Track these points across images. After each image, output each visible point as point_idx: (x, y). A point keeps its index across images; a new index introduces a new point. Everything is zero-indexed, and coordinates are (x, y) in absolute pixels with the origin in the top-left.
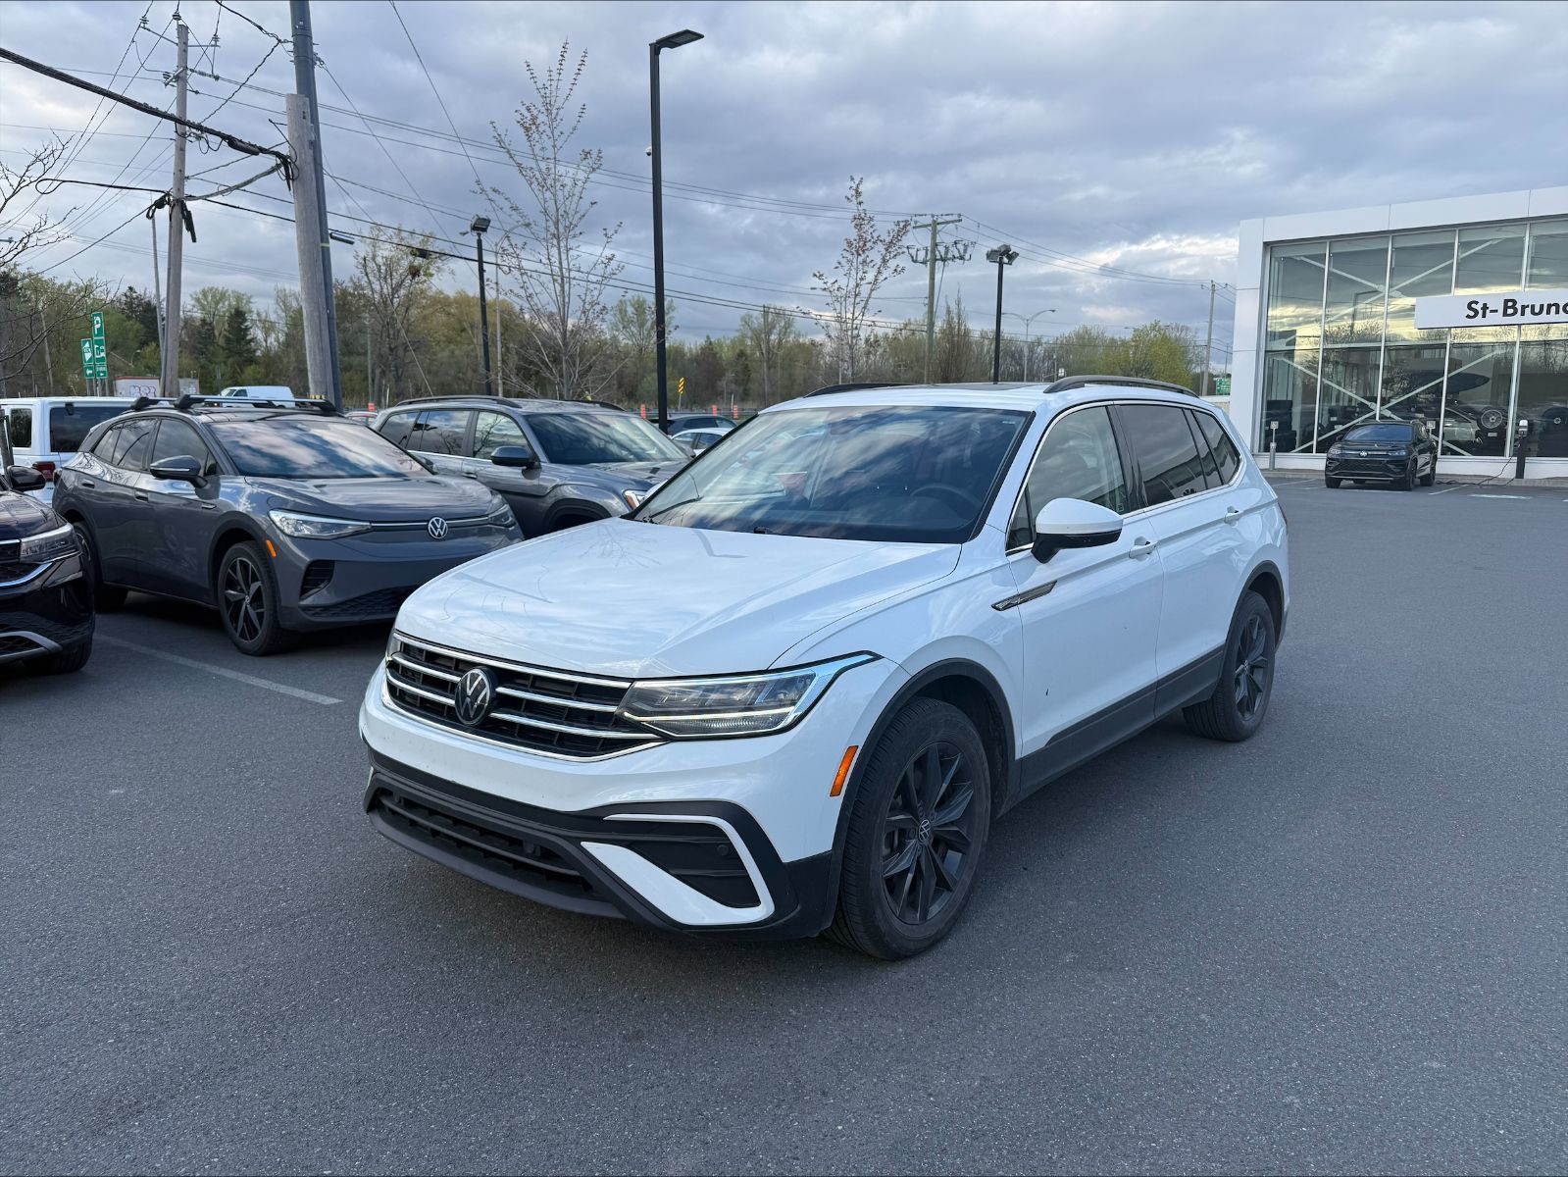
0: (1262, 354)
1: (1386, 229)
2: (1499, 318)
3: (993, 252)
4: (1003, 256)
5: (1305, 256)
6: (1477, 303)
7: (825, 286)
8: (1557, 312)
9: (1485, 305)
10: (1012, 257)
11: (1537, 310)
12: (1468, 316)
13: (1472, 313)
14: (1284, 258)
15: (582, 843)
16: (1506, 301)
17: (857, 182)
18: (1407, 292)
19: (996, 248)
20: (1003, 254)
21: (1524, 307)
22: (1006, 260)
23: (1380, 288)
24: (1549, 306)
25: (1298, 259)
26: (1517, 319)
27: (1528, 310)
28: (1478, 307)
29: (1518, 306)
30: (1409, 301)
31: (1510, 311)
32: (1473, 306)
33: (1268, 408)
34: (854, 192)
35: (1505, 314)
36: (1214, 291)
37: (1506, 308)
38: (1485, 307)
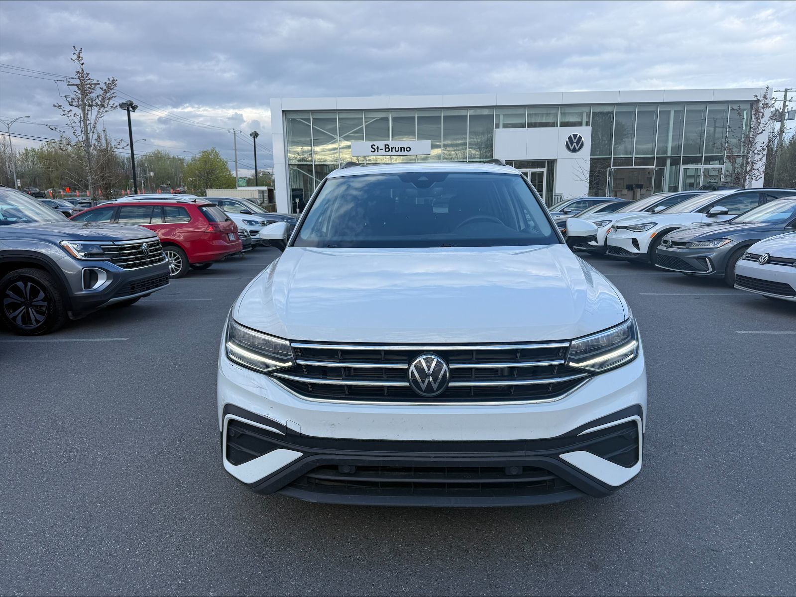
0: (287, 166)
1: (335, 109)
2: (382, 152)
3: (123, 104)
4: (129, 107)
5: (301, 119)
6: (374, 145)
7: (63, 113)
8: (404, 151)
9: (378, 146)
10: (134, 108)
11: (397, 150)
12: (372, 151)
13: (373, 150)
14: (292, 119)
15: (560, 456)
16: (385, 145)
17: (78, 51)
18: (347, 138)
19: (124, 102)
20: (129, 106)
21: (392, 148)
22: (131, 109)
23: (335, 136)
24: (401, 148)
25: (298, 120)
26: (390, 153)
27: (394, 149)
28: (375, 147)
29: (390, 148)
30: (348, 143)
31: (387, 150)
32: (373, 146)
33: (292, 191)
34: (76, 57)
35: (386, 151)
36: (235, 134)
37: (386, 148)
38: (378, 148)
